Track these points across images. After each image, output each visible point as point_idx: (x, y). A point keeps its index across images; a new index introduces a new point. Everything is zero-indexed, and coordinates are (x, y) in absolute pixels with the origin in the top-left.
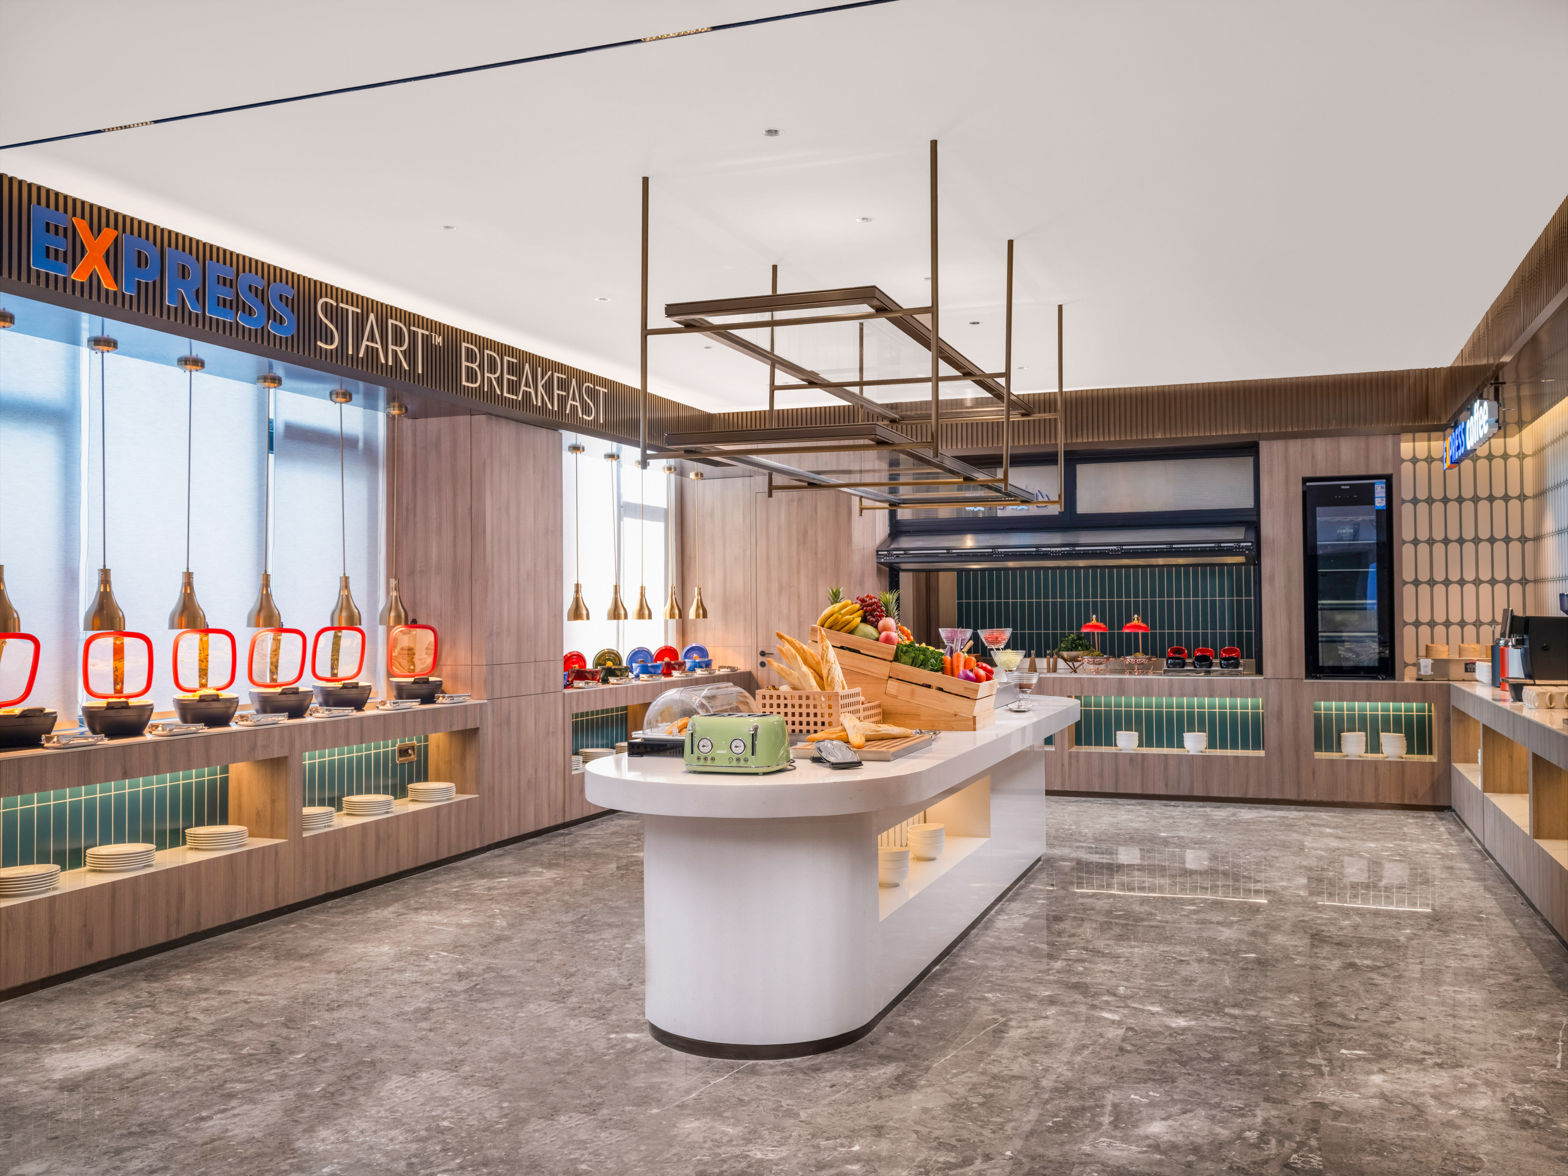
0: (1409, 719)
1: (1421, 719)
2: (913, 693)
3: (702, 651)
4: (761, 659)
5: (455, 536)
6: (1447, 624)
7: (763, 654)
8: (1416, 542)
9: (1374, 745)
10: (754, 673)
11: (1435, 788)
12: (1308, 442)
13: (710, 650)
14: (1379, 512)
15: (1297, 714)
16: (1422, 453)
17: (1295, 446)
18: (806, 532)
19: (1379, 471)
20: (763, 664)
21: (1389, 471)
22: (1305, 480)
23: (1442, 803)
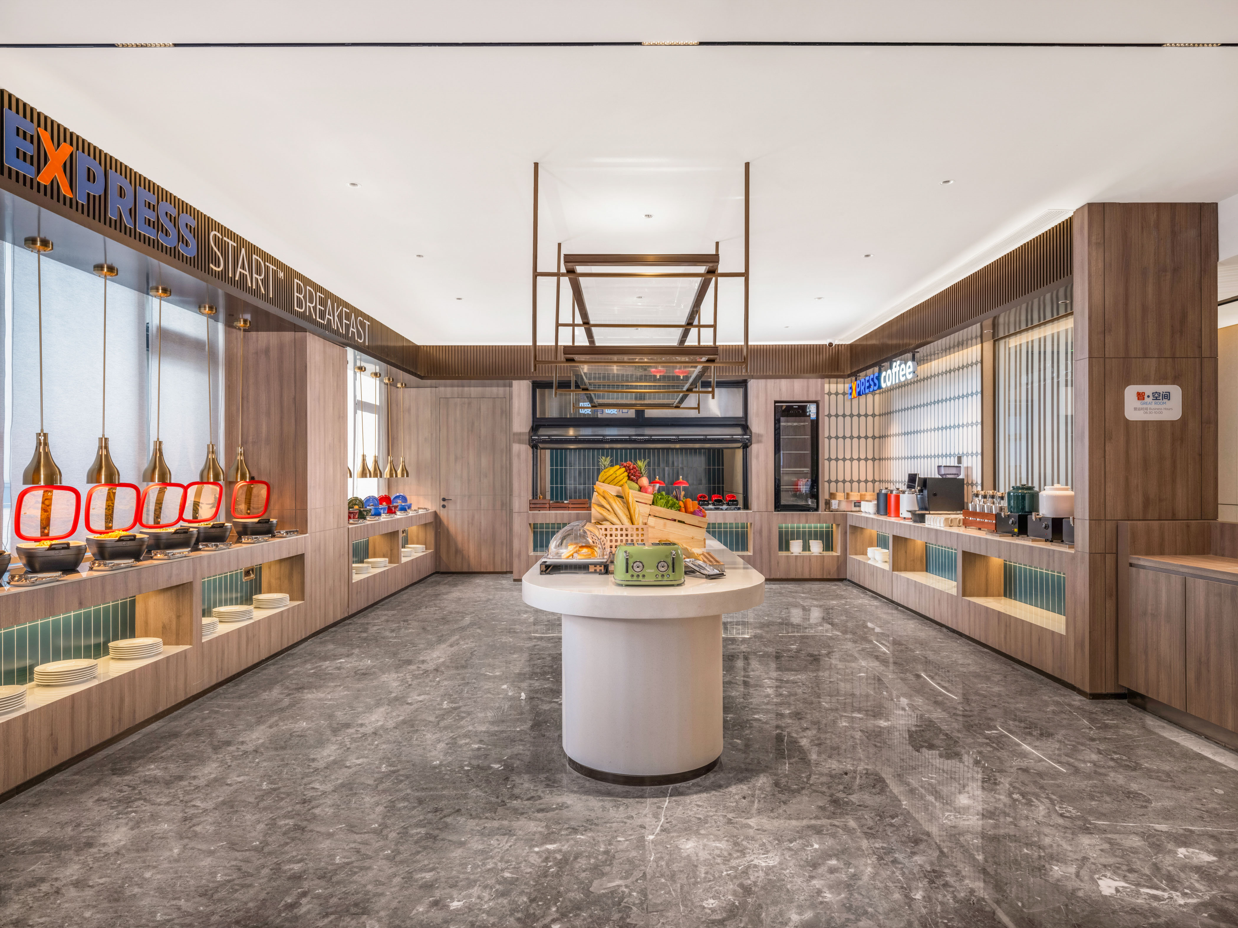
0: (822, 532)
1: (827, 532)
2: (665, 525)
3: (404, 499)
4: (442, 503)
5: (282, 418)
6: (859, 481)
7: (444, 500)
8: (830, 438)
9: (806, 547)
10: (438, 512)
11: (838, 569)
12: (778, 380)
13: (408, 497)
14: (812, 421)
15: (770, 531)
16: (833, 390)
17: (771, 382)
18: (473, 424)
19: (814, 399)
20: (444, 506)
21: (819, 398)
22: (776, 402)
23: (842, 577)
